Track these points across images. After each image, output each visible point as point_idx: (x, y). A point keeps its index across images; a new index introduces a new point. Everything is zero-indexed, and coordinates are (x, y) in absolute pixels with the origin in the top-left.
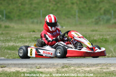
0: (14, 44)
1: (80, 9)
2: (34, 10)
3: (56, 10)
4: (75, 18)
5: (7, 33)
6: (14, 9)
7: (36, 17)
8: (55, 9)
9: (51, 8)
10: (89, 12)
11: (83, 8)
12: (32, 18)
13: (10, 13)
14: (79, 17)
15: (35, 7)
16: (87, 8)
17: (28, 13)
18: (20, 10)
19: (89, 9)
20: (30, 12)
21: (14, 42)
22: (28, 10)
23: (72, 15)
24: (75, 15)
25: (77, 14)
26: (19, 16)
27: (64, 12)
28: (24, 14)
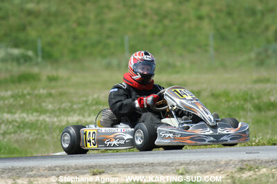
0: (81, 118)
1: (218, 31)
2: (109, 37)
3: (161, 35)
4: (206, 51)
5: (61, 94)
6: (60, 36)
7: (112, 54)
8: (158, 31)
9: (148, 31)
10: (240, 37)
11: (226, 27)
12: (104, 57)
13: (51, 44)
14: (217, 50)
15: (111, 30)
16: (235, 29)
17: (94, 45)
18: (75, 38)
19: (240, 30)
20: (99, 42)
21: (79, 115)
22: (94, 38)
23: (199, 46)
24: (207, 45)
25: (212, 43)
26: (73, 52)
27: (180, 39)
28: (85, 47)
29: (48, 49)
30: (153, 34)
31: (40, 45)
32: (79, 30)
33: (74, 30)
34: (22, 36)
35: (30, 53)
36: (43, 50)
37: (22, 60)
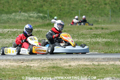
29: (51, 14)
30: (89, 10)
31: (48, 13)
32: (62, 7)
33: (60, 7)
34: (41, 9)
35: (46, 15)
36: (49, 14)
37: (43, 18)
